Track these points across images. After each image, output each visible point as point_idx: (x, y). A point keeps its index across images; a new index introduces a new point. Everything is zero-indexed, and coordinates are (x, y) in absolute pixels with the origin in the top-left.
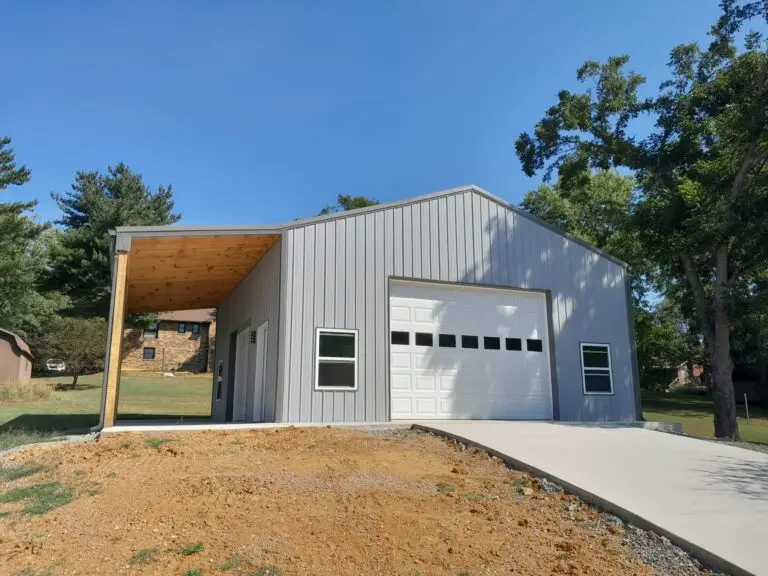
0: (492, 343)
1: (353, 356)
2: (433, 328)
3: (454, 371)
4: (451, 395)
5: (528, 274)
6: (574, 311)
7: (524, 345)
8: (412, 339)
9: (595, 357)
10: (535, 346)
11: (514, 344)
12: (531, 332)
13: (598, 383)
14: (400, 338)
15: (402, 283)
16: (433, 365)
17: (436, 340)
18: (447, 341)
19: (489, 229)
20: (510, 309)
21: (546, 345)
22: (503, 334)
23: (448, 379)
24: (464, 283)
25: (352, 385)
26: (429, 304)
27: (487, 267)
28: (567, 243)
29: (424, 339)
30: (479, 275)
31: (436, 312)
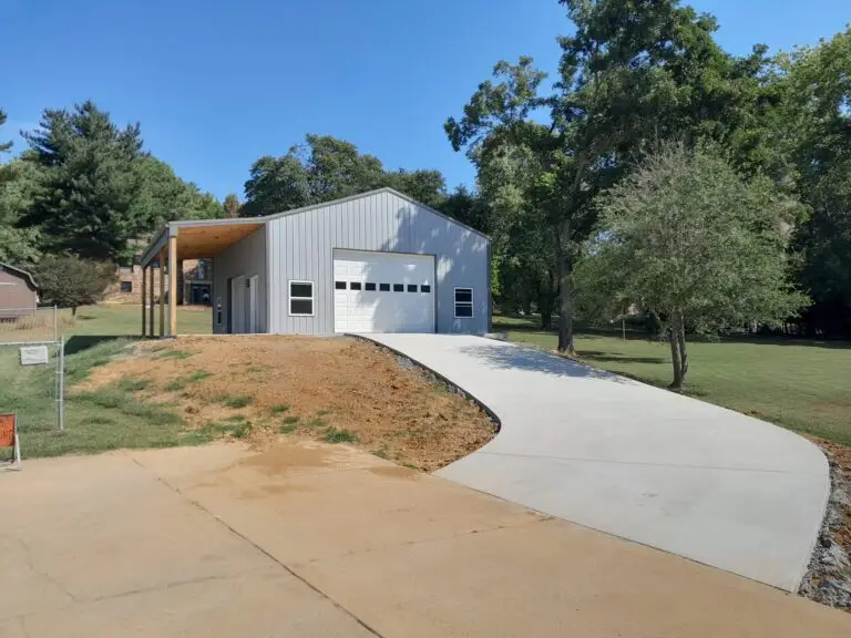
0: (399, 288)
1: (310, 296)
2: (363, 280)
3: (375, 305)
4: (374, 318)
5: (423, 244)
6: (453, 269)
7: (419, 289)
8: (348, 286)
9: (463, 296)
10: (426, 289)
11: (412, 288)
12: (424, 280)
13: (463, 311)
14: (341, 285)
15: (340, 252)
16: (362, 301)
17: (363, 286)
18: (370, 287)
19: (398, 216)
20: (411, 267)
21: (433, 289)
22: (406, 282)
23: (371, 310)
24: (382, 251)
25: (311, 312)
26: (361, 264)
27: (396, 241)
28: (449, 224)
29: (356, 286)
30: (392, 246)
31: (364, 271)
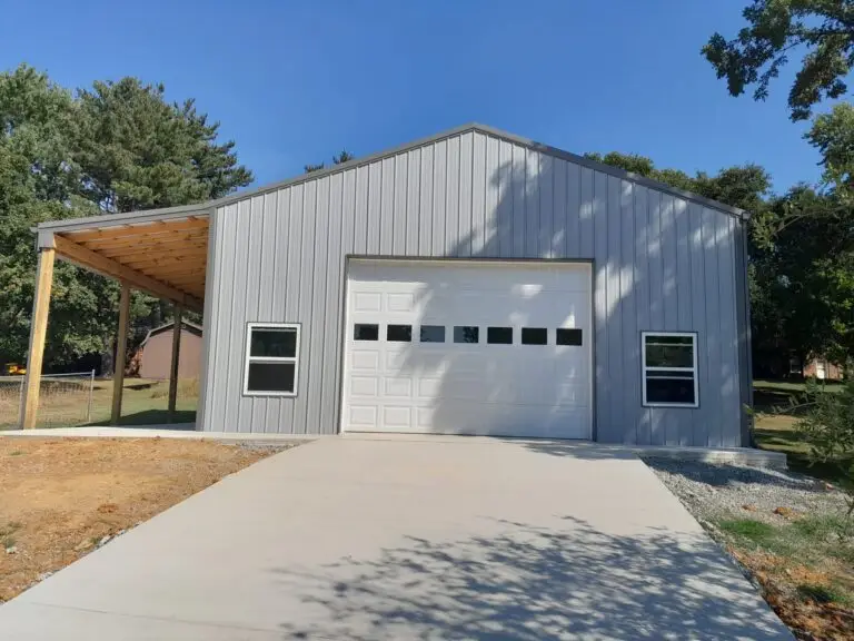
0: (500, 335)
1: (294, 356)
2: (413, 318)
3: (441, 372)
4: (436, 401)
5: (558, 237)
6: (635, 286)
7: (552, 337)
8: (383, 333)
9: (674, 350)
10: (570, 337)
11: (534, 336)
12: (565, 318)
13: (671, 390)
14: (367, 332)
15: (360, 264)
16: (410, 364)
17: (416, 333)
18: (432, 334)
19: (496, 181)
20: (530, 289)
21: (587, 337)
22: (518, 322)
23: (428, 385)
24: (454, 257)
25: (291, 390)
26: (410, 287)
27: (490, 233)
28: (629, 188)
29: (399, 333)
30: (478, 245)
31: (419, 296)
